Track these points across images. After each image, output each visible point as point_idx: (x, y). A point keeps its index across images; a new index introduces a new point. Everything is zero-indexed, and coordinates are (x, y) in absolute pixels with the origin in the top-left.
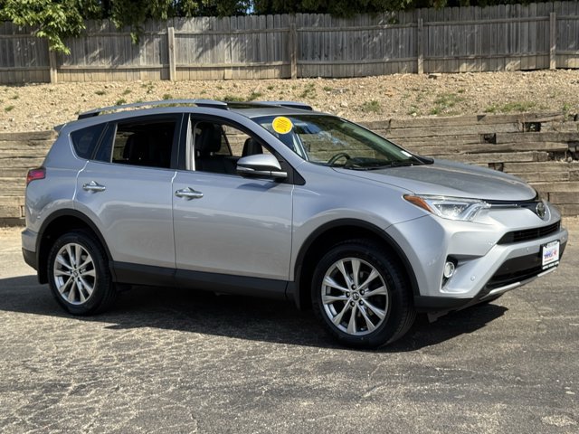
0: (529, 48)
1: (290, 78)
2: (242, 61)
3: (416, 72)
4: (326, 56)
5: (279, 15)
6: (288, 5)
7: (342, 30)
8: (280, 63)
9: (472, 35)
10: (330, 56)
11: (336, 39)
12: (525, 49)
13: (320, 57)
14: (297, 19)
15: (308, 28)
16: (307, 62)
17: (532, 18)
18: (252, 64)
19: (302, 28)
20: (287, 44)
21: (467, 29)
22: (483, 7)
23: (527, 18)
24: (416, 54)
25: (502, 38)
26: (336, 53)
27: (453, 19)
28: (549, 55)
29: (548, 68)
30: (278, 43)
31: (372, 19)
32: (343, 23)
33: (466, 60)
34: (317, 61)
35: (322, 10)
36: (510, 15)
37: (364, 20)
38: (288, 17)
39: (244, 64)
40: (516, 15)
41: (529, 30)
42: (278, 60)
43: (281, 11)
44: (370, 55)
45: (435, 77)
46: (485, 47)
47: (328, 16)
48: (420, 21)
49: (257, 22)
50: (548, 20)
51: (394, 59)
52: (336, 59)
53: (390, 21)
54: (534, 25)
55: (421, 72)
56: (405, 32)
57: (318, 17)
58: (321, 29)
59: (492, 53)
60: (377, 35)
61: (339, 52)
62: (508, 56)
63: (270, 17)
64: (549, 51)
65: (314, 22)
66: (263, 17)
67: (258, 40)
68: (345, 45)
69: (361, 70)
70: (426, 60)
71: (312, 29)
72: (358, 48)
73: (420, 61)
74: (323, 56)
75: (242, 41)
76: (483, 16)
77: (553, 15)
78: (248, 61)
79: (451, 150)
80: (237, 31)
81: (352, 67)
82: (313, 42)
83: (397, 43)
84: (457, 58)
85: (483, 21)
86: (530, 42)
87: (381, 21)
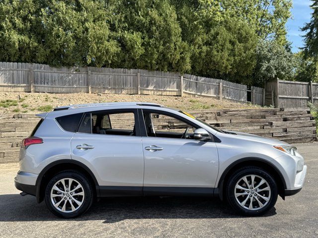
0: (130, 86)
1: (30, 92)
2: (5, 83)
3: (88, 92)
4: (47, 83)
5: (24, 63)
6: (29, 59)
7: (55, 72)
8: (25, 85)
9: (110, 79)
10: (49, 83)
11: (52, 76)
12: (129, 86)
13: (44, 83)
14: (33, 66)
15: (38, 70)
16: (39, 85)
17: (131, 74)
18: (10, 85)
19: (36, 70)
20: (28, 77)
21: (107, 76)
22: (113, 68)
23: (129, 74)
24: (88, 85)
25: (121, 82)
26: (52, 82)
27: (102, 72)
28: (137, 89)
29: (137, 94)
30: (24, 76)
31: (68, 68)
32: (55, 69)
33: (107, 89)
34: (43, 85)
35: (45, 63)
36: (123, 73)
37: (65, 69)
38: (29, 65)
39: (6, 84)
40: (125, 73)
41: (130, 79)
42: (24, 83)
43: (25, 62)
44: (68, 84)
45: (100, 95)
46: (115, 84)
47: (48, 66)
48: (90, 72)
49: (13, 65)
50: (137, 76)
51: (78, 86)
52: (52, 85)
53: (76, 71)
54: (132, 77)
55: (90, 92)
56: (83, 75)
57: (43, 66)
58: (45, 71)
59: (117, 87)
60: (70, 76)
61: (53, 82)
62: (123, 88)
63: (20, 64)
64: (137, 87)
65: (41, 68)
66: (16, 63)
67: (13, 74)
68: (56, 79)
69: (64, 90)
70: (92, 88)
71: (41, 71)
72: (62, 81)
73: (90, 88)
74: (46, 83)
75: (5, 74)
76: (113, 72)
77: (139, 74)
78: (8, 83)
79: (127, 125)
80: (3, 69)
81: (60, 89)
82: (41, 77)
83: (79, 80)
84: (104, 88)
85: (113, 74)
86: (130, 83)
87: (72, 70)
